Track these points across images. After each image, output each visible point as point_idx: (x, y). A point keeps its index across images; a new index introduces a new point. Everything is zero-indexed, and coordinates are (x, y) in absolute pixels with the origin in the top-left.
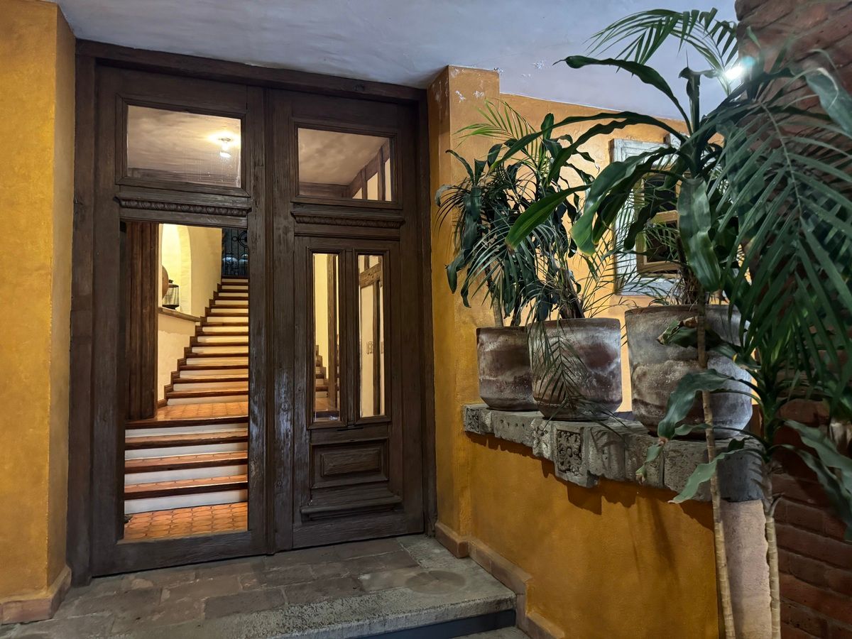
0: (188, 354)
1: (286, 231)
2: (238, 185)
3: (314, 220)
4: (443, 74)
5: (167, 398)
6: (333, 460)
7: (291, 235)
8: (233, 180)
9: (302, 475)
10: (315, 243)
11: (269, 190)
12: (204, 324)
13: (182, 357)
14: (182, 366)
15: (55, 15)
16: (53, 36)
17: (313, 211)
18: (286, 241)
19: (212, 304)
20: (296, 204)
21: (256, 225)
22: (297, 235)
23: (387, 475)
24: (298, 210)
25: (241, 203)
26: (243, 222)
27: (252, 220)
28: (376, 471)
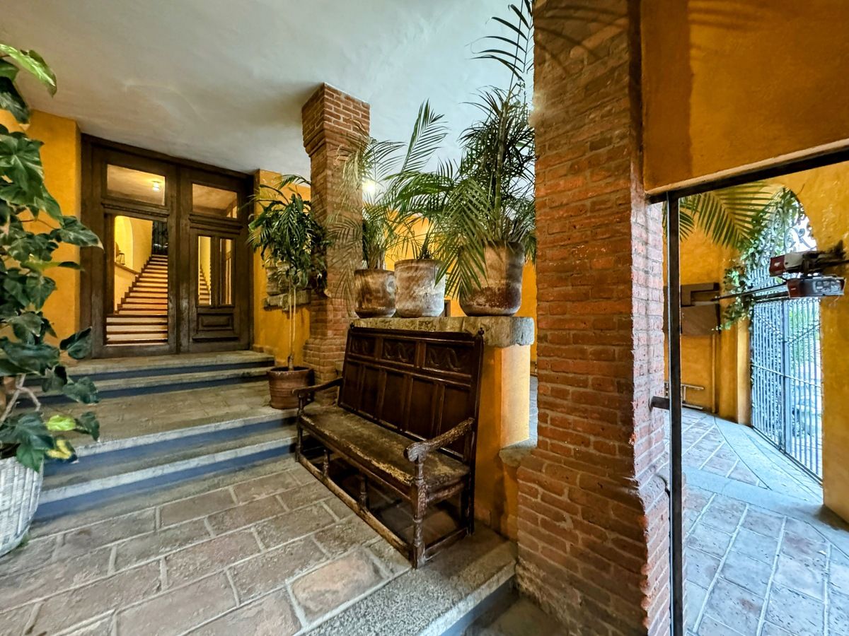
0: (131, 290)
1: (186, 225)
2: (163, 204)
3: (199, 222)
4: (258, 171)
5: (119, 310)
6: (207, 320)
7: (188, 227)
8: (161, 201)
9: (193, 325)
10: (200, 231)
11: (178, 208)
12: (141, 276)
13: (127, 291)
14: (127, 296)
15: (75, 126)
16: (74, 135)
17: (199, 219)
18: (186, 230)
19: (145, 267)
20: (191, 215)
21: (172, 222)
22: (191, 227)
23: (233, 326)
24: (192, 217)
25: (165, 212)
26: (165, 220)
27: (170, 220)
28: (228, 325)
